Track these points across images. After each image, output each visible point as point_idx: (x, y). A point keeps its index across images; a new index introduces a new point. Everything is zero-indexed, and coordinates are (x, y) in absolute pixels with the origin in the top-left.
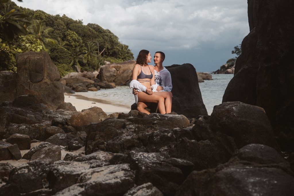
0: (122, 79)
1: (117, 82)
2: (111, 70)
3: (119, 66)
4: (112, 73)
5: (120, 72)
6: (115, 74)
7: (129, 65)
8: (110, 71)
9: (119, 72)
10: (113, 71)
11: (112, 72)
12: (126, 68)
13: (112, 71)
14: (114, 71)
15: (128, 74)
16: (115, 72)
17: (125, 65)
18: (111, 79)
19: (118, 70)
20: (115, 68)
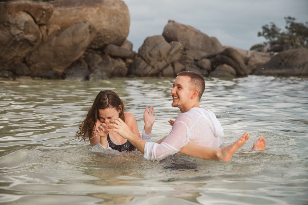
0: (56, 56)
1: (37, 65)
2: (12, 21)
3: (44, 7)
4: (18, 32)
5: (47, 31)
6: (30, 37)
7: (84, 9)
8: (8, 22)
9: (44, 32)
10: (23, 25)
11: (19, 28)
12: (72, 18)
13: (16, 25)
14: (26, 23)
15: (77, 40)
16: (31, 30)
17: (68, 9)
18: (14, 54)
19: (42, 22)
20: (28, 13)
